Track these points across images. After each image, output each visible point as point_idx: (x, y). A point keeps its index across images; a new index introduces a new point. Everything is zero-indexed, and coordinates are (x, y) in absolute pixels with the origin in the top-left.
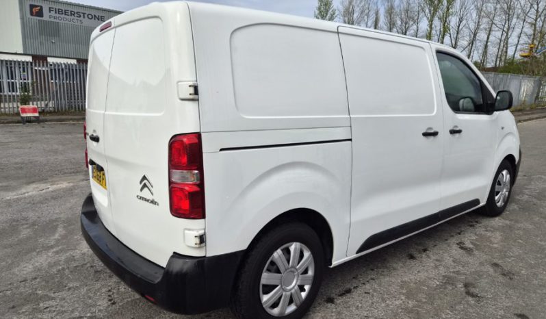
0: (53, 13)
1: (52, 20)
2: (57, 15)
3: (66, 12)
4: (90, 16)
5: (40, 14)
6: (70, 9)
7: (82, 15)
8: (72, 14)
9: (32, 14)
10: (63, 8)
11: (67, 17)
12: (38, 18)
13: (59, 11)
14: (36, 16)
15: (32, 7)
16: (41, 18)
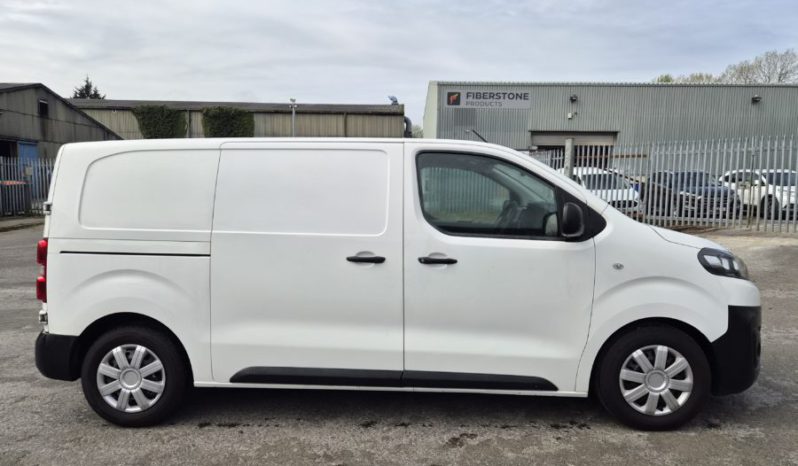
0: (470, 99)
1: (469, 106)
2: (475, 100)
3: (484, 96)
4: (511, 96)
5: (457, 102)
6: (489, 90)
7: (502, 95)
8: (492, 96)
9: (449, 103)
10: (482, 91)
11: (484, 101)
12: (454, 107)
13: (477, 96)
14: (453, 104)
15: (450, 95)
16: (457, 107)
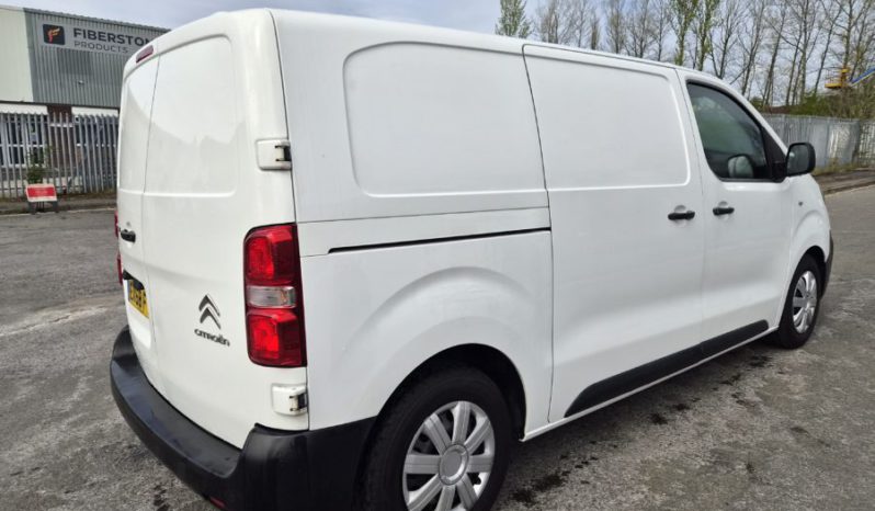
0: (80, 38)
1: (79, 48)
2: (88, 41)
3: (100, 36)
4: (139, 41)
5: (60, 39)
6: (107, 30)
7: (126, 40)
8: (111, 38)
9: (47, 40)
10: (97, 29)
11: (102, 43)
12: (57, 46)
13: (90, 35)
14: (53, 42)
15: (47, 28)
16: (61, 46)
